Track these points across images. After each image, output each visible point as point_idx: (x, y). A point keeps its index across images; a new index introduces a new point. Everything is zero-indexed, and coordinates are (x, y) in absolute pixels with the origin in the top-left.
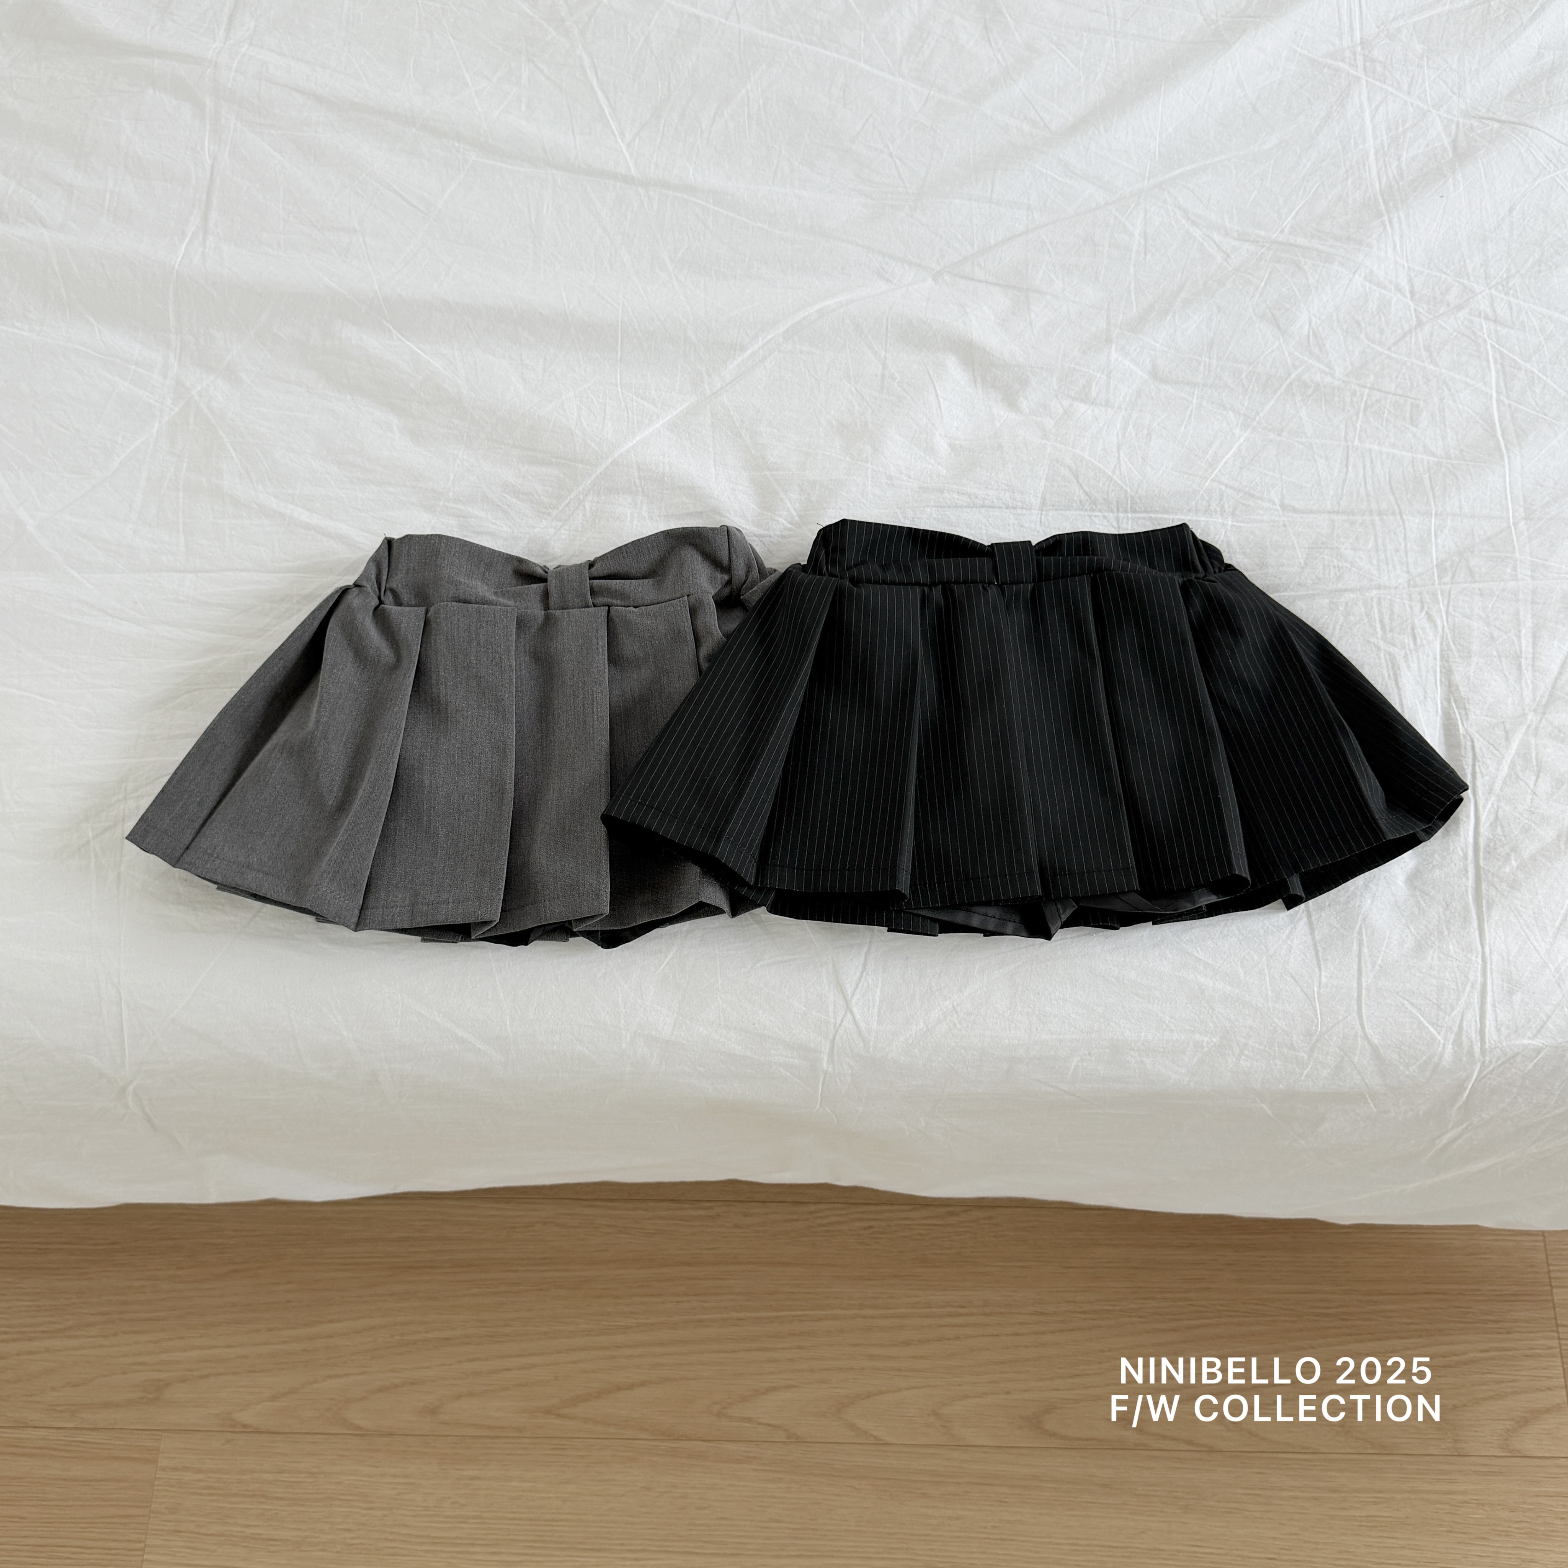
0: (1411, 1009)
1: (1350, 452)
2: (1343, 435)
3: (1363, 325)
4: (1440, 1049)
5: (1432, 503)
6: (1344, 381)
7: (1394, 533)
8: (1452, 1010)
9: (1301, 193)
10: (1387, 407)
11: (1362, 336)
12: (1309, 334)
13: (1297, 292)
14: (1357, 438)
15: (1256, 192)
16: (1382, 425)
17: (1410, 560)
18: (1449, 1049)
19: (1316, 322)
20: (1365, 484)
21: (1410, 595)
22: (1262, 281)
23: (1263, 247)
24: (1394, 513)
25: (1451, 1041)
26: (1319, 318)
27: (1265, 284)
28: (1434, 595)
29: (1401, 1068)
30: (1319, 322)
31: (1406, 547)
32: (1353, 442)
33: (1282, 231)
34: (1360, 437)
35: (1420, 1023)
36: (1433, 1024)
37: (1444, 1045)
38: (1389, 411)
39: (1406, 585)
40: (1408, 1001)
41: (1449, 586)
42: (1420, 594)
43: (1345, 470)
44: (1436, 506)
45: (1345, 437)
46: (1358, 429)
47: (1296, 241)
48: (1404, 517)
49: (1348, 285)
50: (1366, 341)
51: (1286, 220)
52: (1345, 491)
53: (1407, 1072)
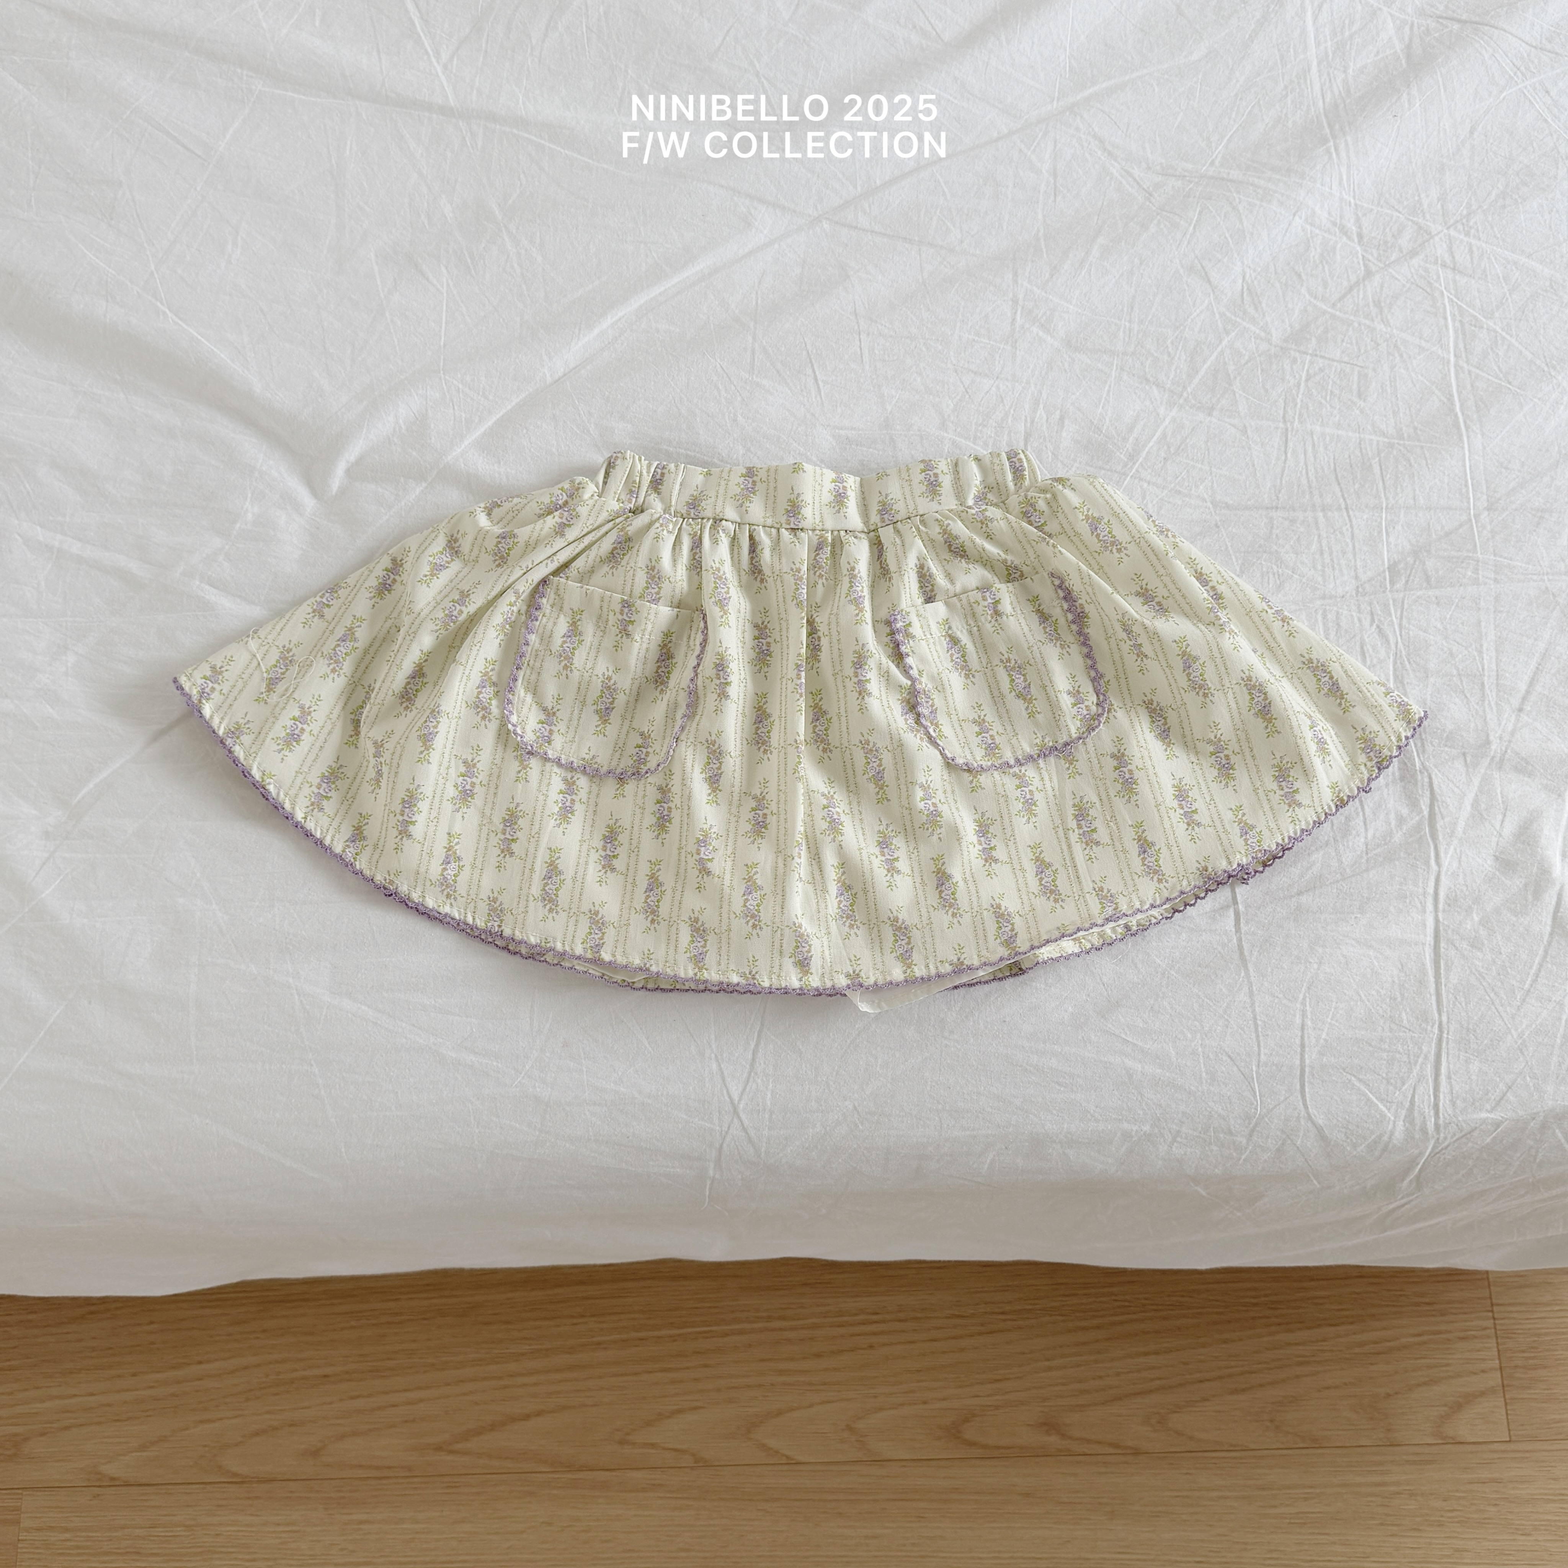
0: (1358, 1085)
1: (1289, 436)
2: (1281, 413)
3: (1304, 277)
4: (1390, 1126)
5: (1382, 495)
6: (1282, 348)
7: (1340, 533)
8: (1403, 1084)
9: (1233, 116)
10: (1332, 377)
11: (1303, 291)
12: (1243, 290)
13: (1229, 239)
14: (1296, 418)
15: (1182, 114)
16: (1326, 399)
17: (1359, 564)
18: (1400, 1126)
19: (1251, 275)
20: (1307, 474)
21: (1359, 607)
22: (1190, 225)
23: (1191, 182)
24: (1339, 509)
25: (1402, 1117)
26: (1255, 271)
27: (1194, 228)
28: (1386, 606)
29: (1349, 1149)
30: (1254, 275)
31: (1354, 548)
32: (1292, 423)
33: (1212, 163)
34: (1301, 415)
35: (1369, 1099)
36: (1381, 1100)
37: (1394, 1122)
38: (1334, 382)
39: (1354, 592)
40: (1355, 1076)
41: (1401, 595)
42: (1370, 604)
43: (1283, 458)
44: (1387, 499)
45: (1284, 417)
46: (1299, 406)
47: (1229, 174)
48: (1351, 512)
49: (1287, 230)
50: (1307, 296)
51: (1216, 148)
52: (1284, 482)
53: (1355, 1153)
